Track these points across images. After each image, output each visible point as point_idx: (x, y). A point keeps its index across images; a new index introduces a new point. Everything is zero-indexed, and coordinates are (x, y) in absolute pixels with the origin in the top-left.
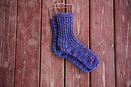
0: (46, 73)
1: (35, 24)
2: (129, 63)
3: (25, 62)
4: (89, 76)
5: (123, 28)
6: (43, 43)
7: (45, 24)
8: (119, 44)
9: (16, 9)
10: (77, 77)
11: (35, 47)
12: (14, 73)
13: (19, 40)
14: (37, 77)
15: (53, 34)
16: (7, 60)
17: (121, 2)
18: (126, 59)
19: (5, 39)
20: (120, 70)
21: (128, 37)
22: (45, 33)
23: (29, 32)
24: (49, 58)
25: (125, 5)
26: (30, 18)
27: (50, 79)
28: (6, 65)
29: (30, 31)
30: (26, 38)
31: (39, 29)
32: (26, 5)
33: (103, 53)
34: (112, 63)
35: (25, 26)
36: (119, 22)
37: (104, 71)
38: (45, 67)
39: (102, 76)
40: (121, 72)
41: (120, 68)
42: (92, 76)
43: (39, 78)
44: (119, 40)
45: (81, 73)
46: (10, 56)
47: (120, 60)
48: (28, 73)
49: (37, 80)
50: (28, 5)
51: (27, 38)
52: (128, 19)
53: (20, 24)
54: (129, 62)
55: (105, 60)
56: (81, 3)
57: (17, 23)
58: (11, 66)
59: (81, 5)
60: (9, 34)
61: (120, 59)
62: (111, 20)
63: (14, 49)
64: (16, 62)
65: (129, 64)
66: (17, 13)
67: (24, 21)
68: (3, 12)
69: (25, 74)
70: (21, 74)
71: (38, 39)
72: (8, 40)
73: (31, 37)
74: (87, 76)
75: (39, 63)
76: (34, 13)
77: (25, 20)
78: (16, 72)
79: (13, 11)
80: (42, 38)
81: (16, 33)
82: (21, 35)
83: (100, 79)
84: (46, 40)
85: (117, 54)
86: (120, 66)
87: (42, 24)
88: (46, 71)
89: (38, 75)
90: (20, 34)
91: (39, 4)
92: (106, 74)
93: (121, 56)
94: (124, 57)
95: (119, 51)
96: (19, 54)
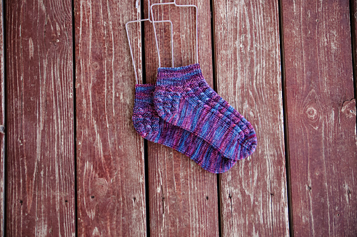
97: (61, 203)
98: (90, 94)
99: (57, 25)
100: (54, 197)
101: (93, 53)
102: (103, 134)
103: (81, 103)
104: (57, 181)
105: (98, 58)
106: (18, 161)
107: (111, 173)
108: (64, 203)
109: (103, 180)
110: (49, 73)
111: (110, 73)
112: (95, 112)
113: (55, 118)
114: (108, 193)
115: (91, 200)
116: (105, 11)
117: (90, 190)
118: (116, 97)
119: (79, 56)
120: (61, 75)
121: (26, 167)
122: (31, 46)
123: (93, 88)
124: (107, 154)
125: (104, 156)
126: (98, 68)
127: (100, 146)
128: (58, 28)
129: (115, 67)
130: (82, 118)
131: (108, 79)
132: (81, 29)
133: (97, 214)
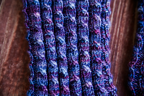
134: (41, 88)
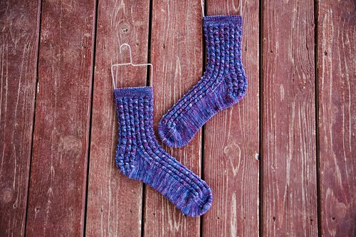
0: (100, 218)
1: (78, 102)
2: (293, 197)
3: (50, 189)
4: (198, 226)
5: (280, 115)
6: (93, 146)
7: (101, 102)
8: (270, 153)
9: (35, 65)
10: (171, 227)
11: (76, 155)
12: (25, 215)
13: (39, 140)
14: (77, 227)
15: (117, 126)
16: (11, 185)
17: (278, 55)
18: (286, 187)
19: (6, 135)
20: (272, 213)
21: (291, 135)
22: (100, 123)
23: (62, 120)
24: (108, 182)
25: (287, 61)
26: (67, 87)
27: (107, 231)
28: (7, 196)
29: (64, 118)
30: (56, 133)
31: (86, 114)
32: (57, 58)
33: (233, 173)
34: (253, 196)
35: (54, 106)
36: (272, 100)
37: (235, 215)
38: (98, 203)
39: (229, 227)
40: (274, 218)
41: (272, 208)
42: (207, 226)
43: (82, 227)
44: (270, 142)
45: (181, 219)
46: (17, 176)
47: (272, 190)
48: (57, 216)
49: (77, 234)
50: (62, 58)
51: (58, 134)
52: (293, 94)
53: (43, 102)
54: (293, 194)
55: (237, 188)
56: (184, 55)
57: (35, 99)
58: (19, 200)
59: (184, 60)
60: (16, 124)
61: (272, 187)
62: (254, 95)
63: (26, 158)
64: (31, 190)
65: (293, 200)
66: (37, 75)
67: (51, 96)
68: (5, 74)
69: (51, 218)
70: (42, 218)
71: (83, 138)
72: (13, 137)
73: (67, 133)
74: (194, 225)
75: (84, 193)
76: (77, 77)
77: (54, 91)
78: (29, 214)
79: (28, 71)
80: (92, 135)
81: (32, 123)
82: (43, 126)
83: (224, 234)
84: (101, 140)
85: (265, 174)
86: (272, 203)
87: (94, 101)
88: (100, 212)
89: (79, 221)
90: (41, 125)
91: (88, 54)
92: (238, 221)
93: (275, 181)
94: (282, 183)
95: (271, 169)
96: (39, 170)
97: (307, 221)
98: (331, 132)
99: (304, 75)
100: (301, 216)
101: (333, 99)
102: (341, 166)
103: (323, 139)
104: (304, 203)
105: (338, 104)
106: (271, 184)
107: (349, 199)
108: (309, 222)
109: (342, 205)
110: (297, 114)
111: (347, 116)
112: (335, 148)
113: (301, 150)
114: (347, 216)
115: (332, 221)
116: (343, 65)
117: (331, 212)
118: (352, 135)
119: (322, 101)
120: (306, 116)
121: (278, 190)
122: (282, 91)
123: (334, 128)
124: (345, 182)
125: (343, 184)
126: (337, 111)
127: (339, 176)
128: (304, 77)
129: (351, 111)
130: (323, 152)
131: (345, 121)
132: (323, 79)
133: (337, 233)
134: (124, 137)
